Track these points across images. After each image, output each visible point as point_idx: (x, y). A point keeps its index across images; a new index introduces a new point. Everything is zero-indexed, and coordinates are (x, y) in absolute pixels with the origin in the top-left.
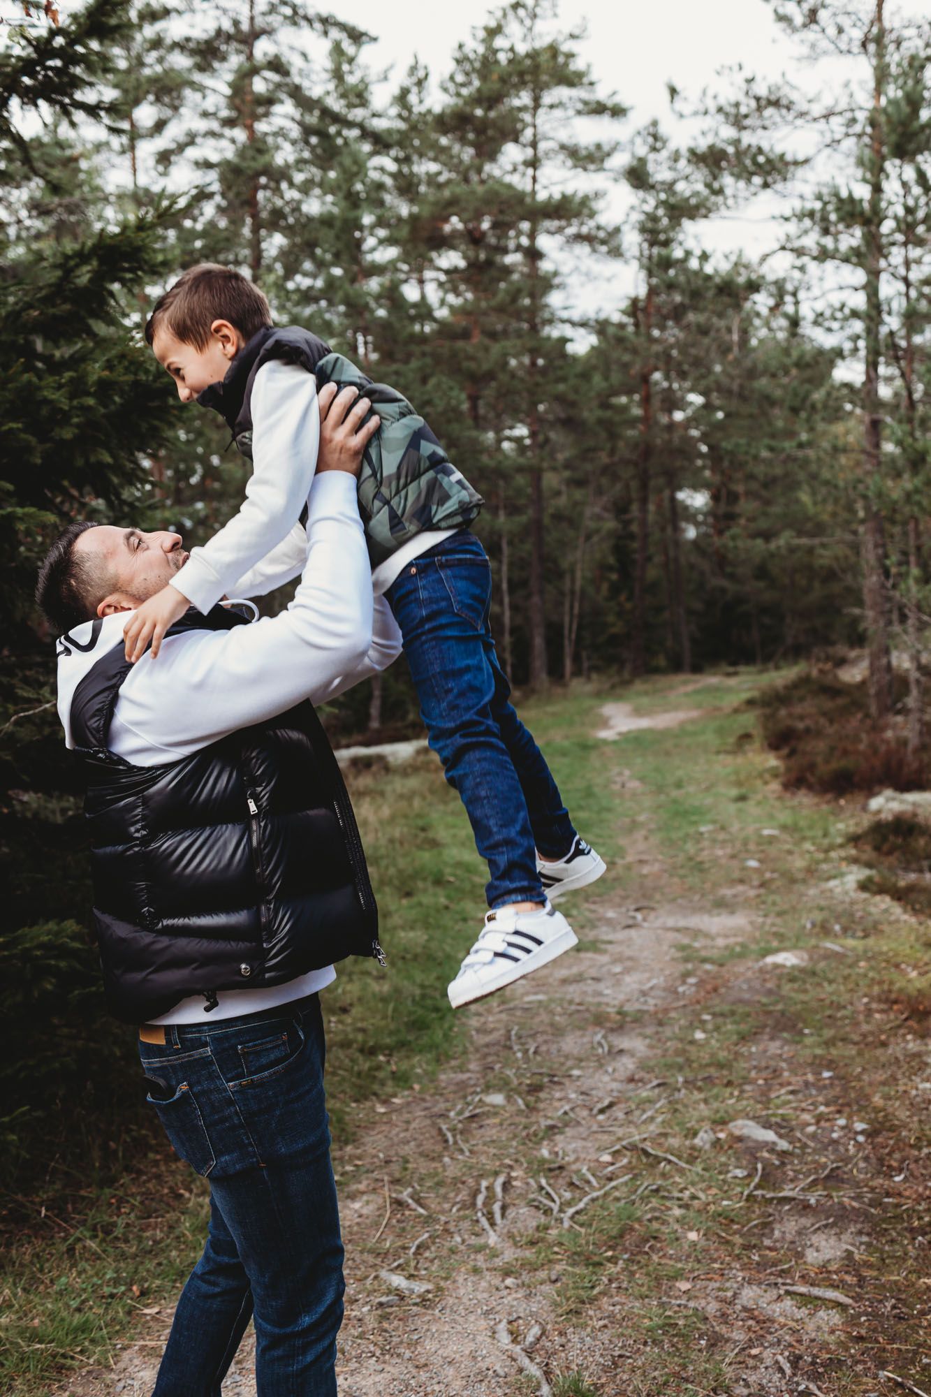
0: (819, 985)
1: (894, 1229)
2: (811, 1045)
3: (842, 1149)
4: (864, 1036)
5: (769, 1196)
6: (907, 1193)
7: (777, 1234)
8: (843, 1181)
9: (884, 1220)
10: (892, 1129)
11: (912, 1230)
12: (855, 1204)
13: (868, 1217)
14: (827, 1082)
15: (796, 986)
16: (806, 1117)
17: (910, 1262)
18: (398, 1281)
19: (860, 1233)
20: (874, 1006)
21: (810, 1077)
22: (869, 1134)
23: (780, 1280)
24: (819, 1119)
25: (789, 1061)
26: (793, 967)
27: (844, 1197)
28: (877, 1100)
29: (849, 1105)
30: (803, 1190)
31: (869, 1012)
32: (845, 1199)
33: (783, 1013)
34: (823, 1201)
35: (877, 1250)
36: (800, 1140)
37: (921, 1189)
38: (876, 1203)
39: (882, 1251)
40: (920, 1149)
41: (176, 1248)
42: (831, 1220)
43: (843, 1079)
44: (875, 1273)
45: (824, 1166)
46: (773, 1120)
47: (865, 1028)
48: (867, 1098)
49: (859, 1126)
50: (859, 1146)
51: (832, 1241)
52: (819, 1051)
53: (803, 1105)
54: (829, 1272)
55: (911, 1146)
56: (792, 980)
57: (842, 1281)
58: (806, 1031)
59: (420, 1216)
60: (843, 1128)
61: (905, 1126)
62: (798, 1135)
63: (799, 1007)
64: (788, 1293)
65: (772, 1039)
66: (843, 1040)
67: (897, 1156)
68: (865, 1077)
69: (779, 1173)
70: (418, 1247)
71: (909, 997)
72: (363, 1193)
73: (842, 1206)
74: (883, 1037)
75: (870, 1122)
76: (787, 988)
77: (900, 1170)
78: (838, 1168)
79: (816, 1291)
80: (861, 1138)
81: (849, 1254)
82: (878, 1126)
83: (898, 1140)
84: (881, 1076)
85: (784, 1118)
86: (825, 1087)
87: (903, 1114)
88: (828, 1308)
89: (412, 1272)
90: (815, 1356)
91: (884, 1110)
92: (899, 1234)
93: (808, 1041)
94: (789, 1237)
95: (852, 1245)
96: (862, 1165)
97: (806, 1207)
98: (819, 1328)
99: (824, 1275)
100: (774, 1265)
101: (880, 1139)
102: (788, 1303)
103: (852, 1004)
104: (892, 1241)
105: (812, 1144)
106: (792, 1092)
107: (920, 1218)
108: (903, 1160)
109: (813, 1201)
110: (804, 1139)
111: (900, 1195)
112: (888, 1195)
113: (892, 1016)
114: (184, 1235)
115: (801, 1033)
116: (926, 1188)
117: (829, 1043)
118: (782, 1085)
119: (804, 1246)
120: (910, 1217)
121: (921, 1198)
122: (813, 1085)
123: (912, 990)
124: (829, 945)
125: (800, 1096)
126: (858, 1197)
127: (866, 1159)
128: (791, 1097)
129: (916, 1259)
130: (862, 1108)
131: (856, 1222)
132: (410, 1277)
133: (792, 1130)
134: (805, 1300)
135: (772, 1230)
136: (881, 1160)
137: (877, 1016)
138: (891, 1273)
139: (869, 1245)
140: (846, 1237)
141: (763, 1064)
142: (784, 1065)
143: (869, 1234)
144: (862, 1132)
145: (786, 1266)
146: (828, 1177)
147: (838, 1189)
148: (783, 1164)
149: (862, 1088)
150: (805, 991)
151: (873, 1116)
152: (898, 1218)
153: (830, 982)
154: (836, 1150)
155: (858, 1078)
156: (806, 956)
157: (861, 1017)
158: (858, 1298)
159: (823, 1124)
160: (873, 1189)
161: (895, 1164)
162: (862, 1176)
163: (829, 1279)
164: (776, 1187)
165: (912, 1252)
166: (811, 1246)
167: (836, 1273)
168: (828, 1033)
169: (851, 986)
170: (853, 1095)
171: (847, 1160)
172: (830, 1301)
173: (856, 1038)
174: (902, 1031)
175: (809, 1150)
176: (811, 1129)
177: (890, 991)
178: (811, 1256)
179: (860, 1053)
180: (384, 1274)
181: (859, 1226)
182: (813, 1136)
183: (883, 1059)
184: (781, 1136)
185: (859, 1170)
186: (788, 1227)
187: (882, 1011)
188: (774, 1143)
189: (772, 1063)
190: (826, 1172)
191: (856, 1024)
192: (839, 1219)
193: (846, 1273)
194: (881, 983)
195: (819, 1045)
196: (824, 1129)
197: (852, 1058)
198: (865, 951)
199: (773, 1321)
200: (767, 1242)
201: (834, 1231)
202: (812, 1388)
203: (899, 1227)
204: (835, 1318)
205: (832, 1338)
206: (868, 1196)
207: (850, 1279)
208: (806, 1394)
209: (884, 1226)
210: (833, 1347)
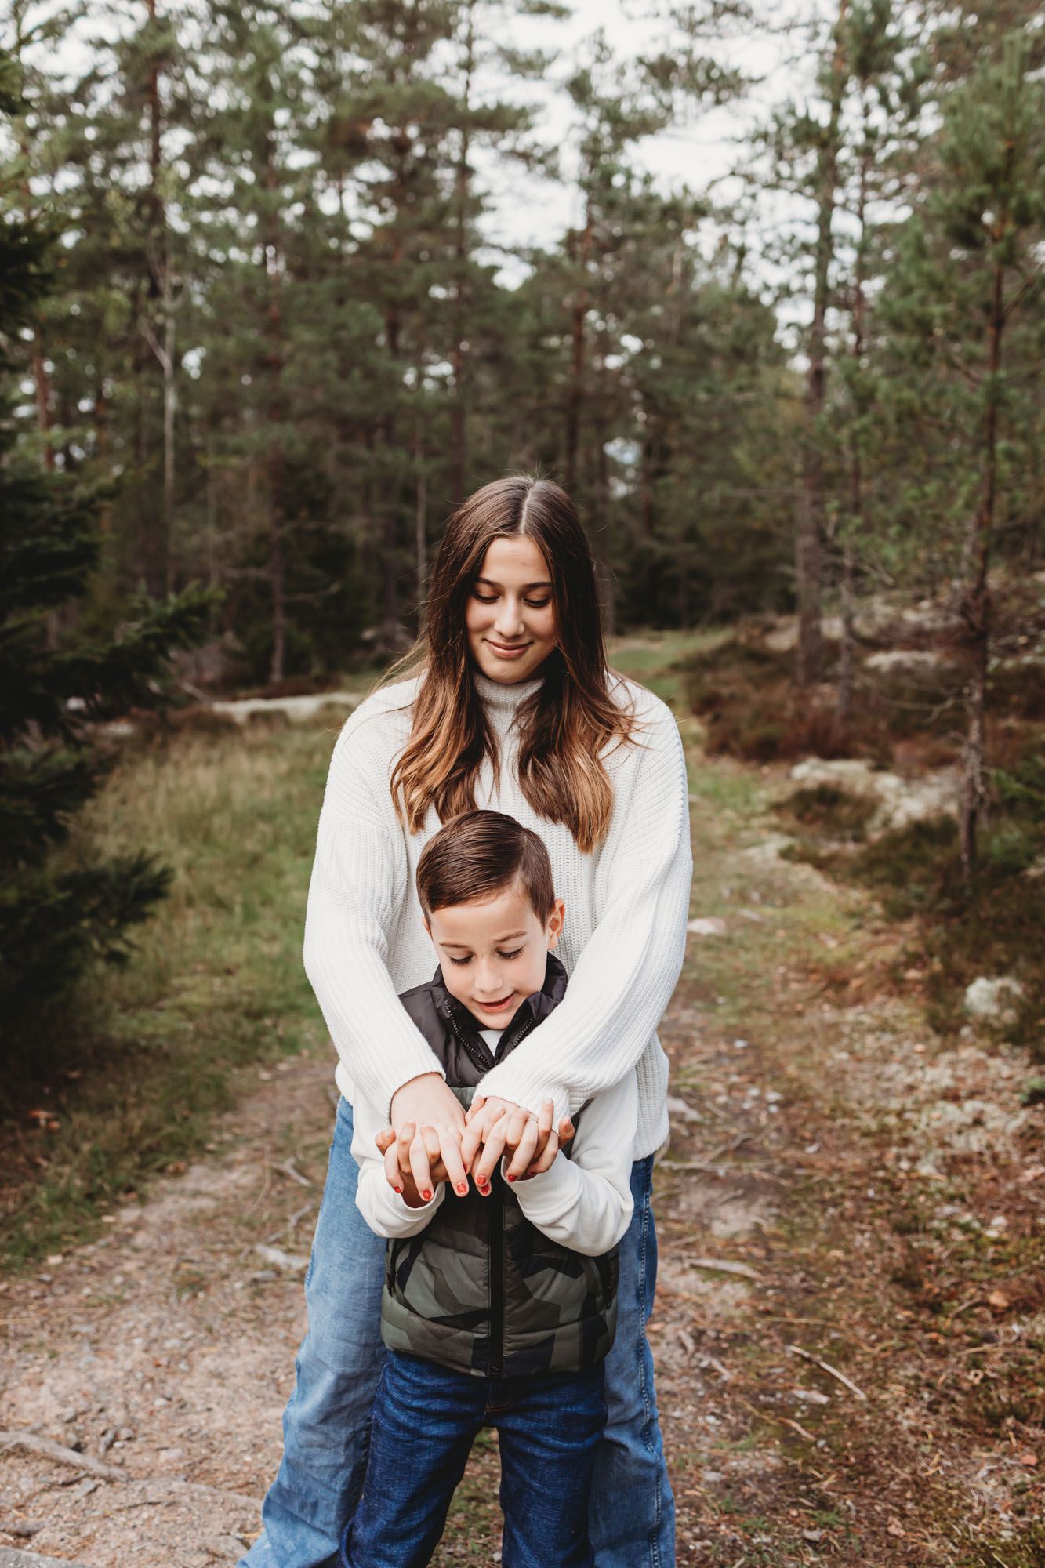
0: (735, 954)
1: (805, 1200)
2: (725, 1014)
3: (753, 1120)
4: (780, 1005)
5: (676, 1166)
6: (819, 1165)
7: (683, 1206)
8: (753, 1152)
9: (796, 1192)
10: (806, 1099)
11: (824, 1202)
12: (766, 1176)
13: (778, 1189)
14: (741, 1052)
15: (711, 954)
16: (718, 1087)
17: (821, 1234)
18: (275, 1255)
19: (770, 1205)
20: (792, 975)
21: (723, 1047)
22: (783, 1105)
23: (684, 1254)
24: (731, 1088)
25: (702, 1030)
26: (710, 935)
27: (754, 1168)
28: (791, 1070)
29: (761, 1075)
30: (712, 1161)
31: (785, 982)
32: (756, 1172)
33: (696, 981)
34: (732, 1172)
35: (786, 1222)
36: (709, 1110)
37: (833, 1161)
38: (785, 1175)
39: (791, 1223)
40: (833, 1119)
41: (31, 1221)
42: (740, 1192)
43: (755, 1048)
44: (783, 1246)
45: (734, 1137)
46: (684, 1090)
47: (781, 997)
48: (781, 1068)
49: (773, 1096)
50: (771, 1116)
51: (741, 1213)
52: (733, 1021)
53: (716, 1075)
54: (737, 1245)
55: (827, 1117)
56: (708, 947)
57: (750, 1254)
58: (721, 1000)
59: (302, 1187)
60: (755, 1098)
61: (819, 1096)
62: (709, 1104)
63: (713, 976)
64: (693, 1266)
65: (685, 1006)
66: (760, 1009)
67: (810, 1126)
68: (781, 1048)
69: (686, 1145)
70: (300, 1220)
71: (828, 967)
72: (241, 1163)
73: (752, 1178)
74: (799, 1007)
75: (783, 1092)
76: (702, 957)
77: (812, 1141)
78: (749, 1139)
79: (722, 1265)
80: (774, 1109)
81: (758, 1228)
82: (791, 1096)
83: (813, 1110)
84: (796, 1045)
85: (695, 1088)
86: (737, 1057)
87: (818, 1085)
88: (734, 1282)
89: (292, 1245)
90: (719, 1332)
91: (796, 1079)
92: (811, 1206)
93: (722, 1010)
94: (695, 1209)
95: (762, 1217)
96: (774, 1135)
97: (713, 1179)
98: (723, 1302)
99: (730, 1249)
100: (680, 1237)
101: (793, 1110)
102: (693, 1276)
103: (767, 972)
104: (803, 1214)
105: (722, 1114)
106: (705, 1062)
107: (832, 1190)
108: (816, 1131)
109: (721, 1172)
110: (715, 1110)
111: (811, 1166)
112: (800, 1166)
113: (809, 985)
114: (38, 1206)
115: (714, 1003)
116: (840, 1159)
117: (745, 1012)
118: (693, 1054)
119: (711, 1219)
120: (822, 1189)
121: (834, 1169)
122: (727, 1055)
123: (830, 959)
124: (747, 913)
125: (712, 1066)
126: (769, 1169)
127: (778, 1130)
128: (702, 1067)
129: (827, 1231)
130: (775, 1079)
131: (765, 1194)
132: (289, 1251)
133: (702, 1099)
134: (711, 1273)
135: (678, 1203)
136: (793, 1132)
137: (794, 986)
138: (800, 1246)
139: (778, 1217)
140: (756, 1209)
141: (674, 1032)
142: (695, 1034)
143: (779, 1206)
144: (776, 1103)
145: (691, 1239)
146: (739, 1148)
147: (748, 1160)
148: (692, 1135)
149: (776, 1059)
150: (720, 960)
151: (786, 1086)
152: (809, 1189)
153: (747, 950)
154: (747, 1122)
155: (773, 1048)
156: (721, 923)
157: (777, 987)
158: (765, 1271)
159: (736, 1094)
160: (784, 1161)
161: (807, 1135)
162: (773, 1148)
163: (735, 1252)
164: (684, 1157)
165: (823, 1224)
166: (719, 1218)
167: (744, 1245)
168: (743, 1002)
169: (767, 954)
170: (766, 1065)
171: (758, 1130)
172: (736, 1274)
173: (771, 1007)
174: (819, 1001)
175: (719, 1121)
176: (722, 1099)
177: (808, 961)
178: (719, 1229)
179: (775, 1023)
180: (260, 1248)
181: (769, 1198)
182: (724, 1107)
183: (799, 1029)
184: (691, 1106)
185: (771, 1141)
186: (694, 1199)
187: (798, 981)
188: (683, 1114)
189: (684, 1032)
190: (737, 1143)
191: (771, 993)
192: (749, 1190)
193: (756, 1245)
194: (798, 952)
195: (733, 1014)
196: (735, 1099)
197: (766, 1028)
198: (784, 920)
199: (675, 1295)
200: (672, 1214)
201: (743, 1202)
202: (716, 1364)
203: (810, 1198)
204: (741, 1292)
205: (737, 1313)
206: (779, 1168)
207: (758, 1252)
208: (708, 1371)
209: (795, 1197)
210: (738, 1322)
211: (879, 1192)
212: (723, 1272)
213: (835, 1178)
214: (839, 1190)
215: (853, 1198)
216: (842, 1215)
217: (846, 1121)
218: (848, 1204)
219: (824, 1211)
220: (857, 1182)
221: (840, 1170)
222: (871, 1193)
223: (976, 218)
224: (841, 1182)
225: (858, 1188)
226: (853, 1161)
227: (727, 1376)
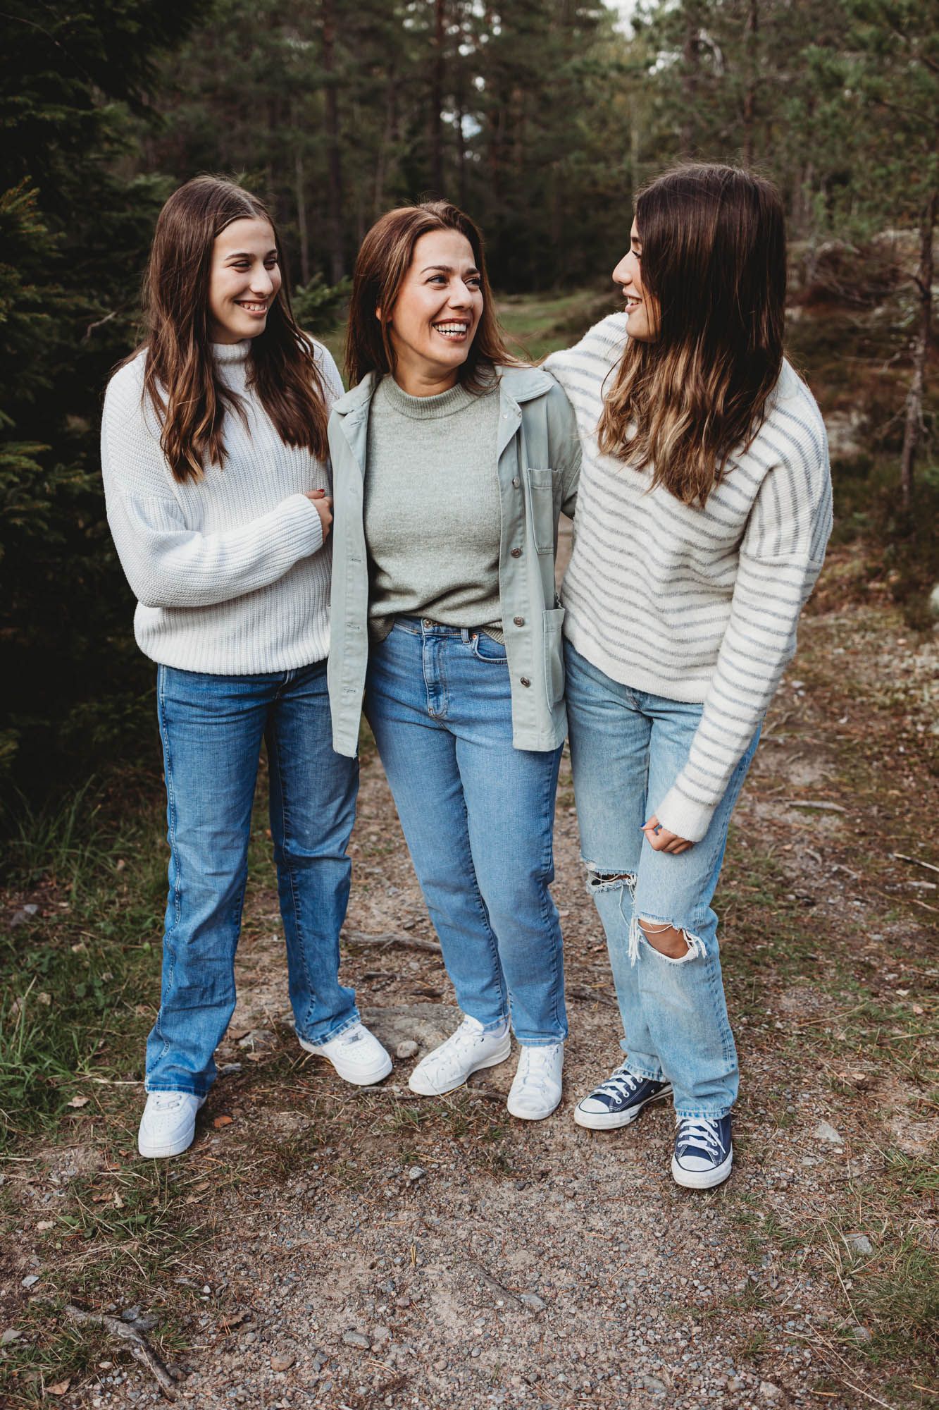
6: (854, 731)
7: (762, 766)
9: (843, 752)
10: (826, 684)
11: (867, 758)
12: (815, 741)
13: (829, 751)
17: (875, 780)
19: (827, 762)
23: (782, 798)
30: (771, 733)
34: (789, 740)
35: (845, 773)
37: (864, 728)
40: (854, 698)
42: (800, 755)
45: (780, 715)
51: (808, 768)
54: (816, 791)
55: (847, 697)
61: (834, 682)
64: (792, 806)
67: (836, 704)
73: (806, 744)
75: (804, 680)
77: (842, 716)
78: (791, 716)
79: (815, 804)
81: (825, 778)
82: (812, 683)
83: (833, 692)
87: (830, 674)
88: (828, 815)
90: (834, 848)
94: (773, 768)
95: (825, 770)
96: (809, 712)
97: (777, 746)
98: (827, 829)
99: (813, 794)
100: (771, 788)
101: (817, 693)
102: (795, 813)
104: (855, 767)
107: (870, 749)
108: (842, 708)
109: (781, 741)
112: (839, 733)
116: (868, 726)
119: (787, 774)
120: (862, 748)
121: (867, 734)
126: (816, 736)
127: (811, 708)
131: (820, 753)
134: (808, 810)
136: (822, 706)
138: (864, 788)
139: (837, 770)
140: (816, 765)
143: (834, 762)
145: (780, 789)
146: (787, 723)
147: (797, 730)
151: (803, 676)
152: (853, 749)
158: (848, 807)
160: (825, 730)
161: (836, 710)
162: (813, 720)
165: (873, 773)
166: (793, 773)
167: (823, 790)
171: (796, 709)
172: (828, 809)
178: (797, 781)
181: (824, 757)
185: (809, 717)
186: (769, 761)
190: (784, 719)
192: (808, 753)
193: (830, 790)
199: (789, 826)
200: (757, 772)
201: (806, 762)
202: (843, 867)
203: (856, 756)
204: (838, 822)
205: (840, 835)
206: (823, 735)
207: (833, 794)
208: (839, 873)
209: (844, 756)
210: (845, 841)
211: (907, 748)
212: (818, 808)
213: (870, 740)
214: (876, 749)
215: (889, 754)
216: (885, 766)
217: (864, 699)
218: (887, 758)
219: (870, 764)
220: (888, 743)
221: (871, 734)
222: (902, 749)
224: (875, 743)
225: (890, 746)
226: (880, 727)
227: (855, 876)
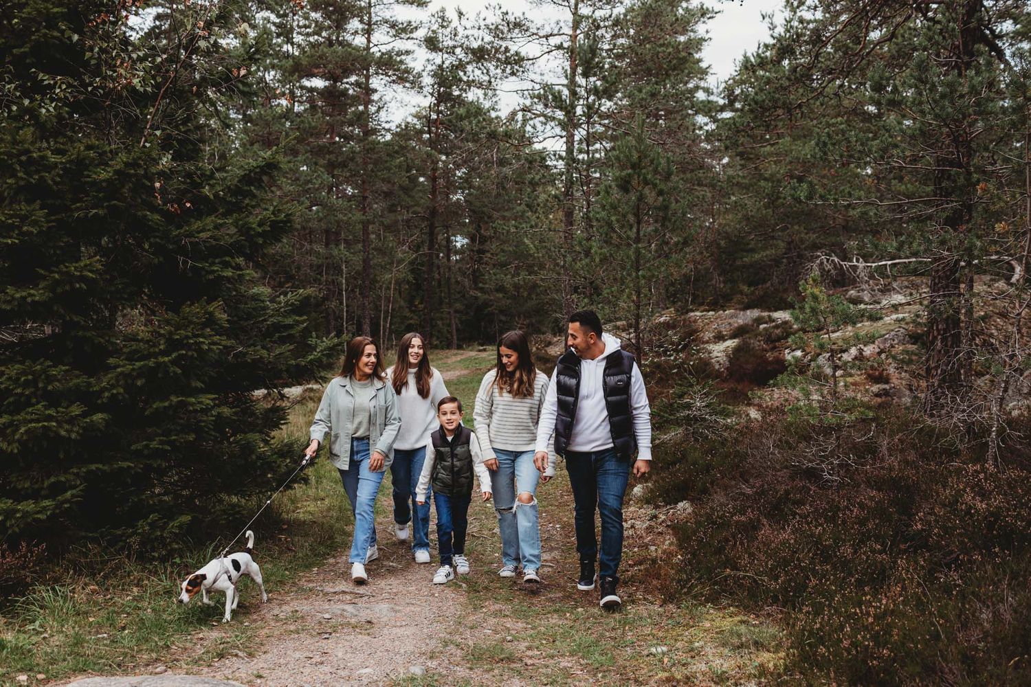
223: (628, 182)
